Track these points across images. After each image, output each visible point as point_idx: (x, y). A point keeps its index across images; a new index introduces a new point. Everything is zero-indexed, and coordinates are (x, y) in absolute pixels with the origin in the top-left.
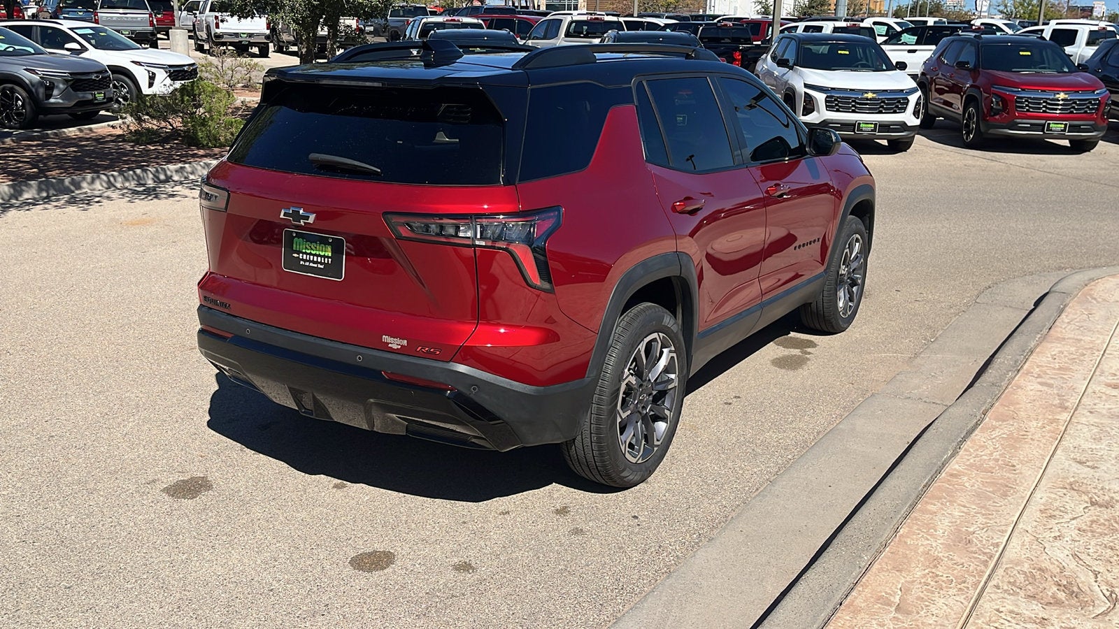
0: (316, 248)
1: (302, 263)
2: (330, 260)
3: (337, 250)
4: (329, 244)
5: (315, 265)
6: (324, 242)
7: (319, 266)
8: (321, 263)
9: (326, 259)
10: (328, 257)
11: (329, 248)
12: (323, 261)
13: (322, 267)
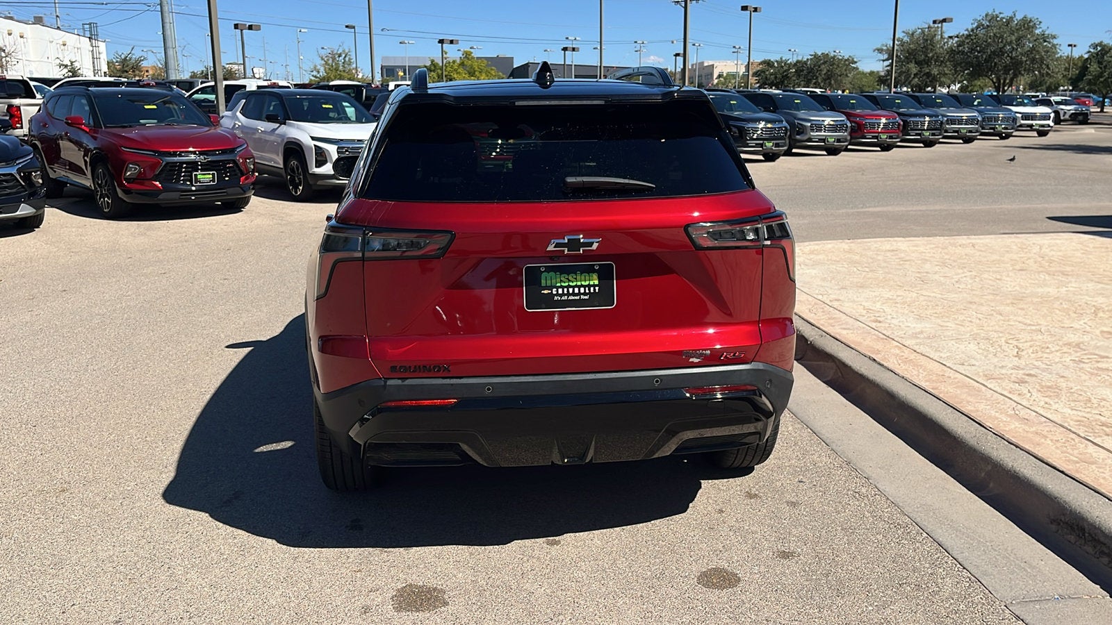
0: (576, 279)
1: (556, 298)
2: (597, 288)
3: (605, 275)
4: (594, 271)
5: (577, 298)
6: (589, 270)
7: (582, 297)
8: (585, 294)
9: (592, 289)
10: (594, 286)
11: (595, 276)
12: (587, 291)
13: (586, 297)
